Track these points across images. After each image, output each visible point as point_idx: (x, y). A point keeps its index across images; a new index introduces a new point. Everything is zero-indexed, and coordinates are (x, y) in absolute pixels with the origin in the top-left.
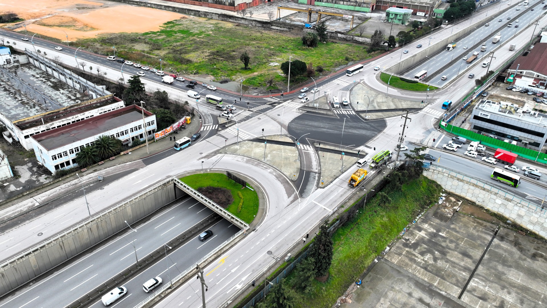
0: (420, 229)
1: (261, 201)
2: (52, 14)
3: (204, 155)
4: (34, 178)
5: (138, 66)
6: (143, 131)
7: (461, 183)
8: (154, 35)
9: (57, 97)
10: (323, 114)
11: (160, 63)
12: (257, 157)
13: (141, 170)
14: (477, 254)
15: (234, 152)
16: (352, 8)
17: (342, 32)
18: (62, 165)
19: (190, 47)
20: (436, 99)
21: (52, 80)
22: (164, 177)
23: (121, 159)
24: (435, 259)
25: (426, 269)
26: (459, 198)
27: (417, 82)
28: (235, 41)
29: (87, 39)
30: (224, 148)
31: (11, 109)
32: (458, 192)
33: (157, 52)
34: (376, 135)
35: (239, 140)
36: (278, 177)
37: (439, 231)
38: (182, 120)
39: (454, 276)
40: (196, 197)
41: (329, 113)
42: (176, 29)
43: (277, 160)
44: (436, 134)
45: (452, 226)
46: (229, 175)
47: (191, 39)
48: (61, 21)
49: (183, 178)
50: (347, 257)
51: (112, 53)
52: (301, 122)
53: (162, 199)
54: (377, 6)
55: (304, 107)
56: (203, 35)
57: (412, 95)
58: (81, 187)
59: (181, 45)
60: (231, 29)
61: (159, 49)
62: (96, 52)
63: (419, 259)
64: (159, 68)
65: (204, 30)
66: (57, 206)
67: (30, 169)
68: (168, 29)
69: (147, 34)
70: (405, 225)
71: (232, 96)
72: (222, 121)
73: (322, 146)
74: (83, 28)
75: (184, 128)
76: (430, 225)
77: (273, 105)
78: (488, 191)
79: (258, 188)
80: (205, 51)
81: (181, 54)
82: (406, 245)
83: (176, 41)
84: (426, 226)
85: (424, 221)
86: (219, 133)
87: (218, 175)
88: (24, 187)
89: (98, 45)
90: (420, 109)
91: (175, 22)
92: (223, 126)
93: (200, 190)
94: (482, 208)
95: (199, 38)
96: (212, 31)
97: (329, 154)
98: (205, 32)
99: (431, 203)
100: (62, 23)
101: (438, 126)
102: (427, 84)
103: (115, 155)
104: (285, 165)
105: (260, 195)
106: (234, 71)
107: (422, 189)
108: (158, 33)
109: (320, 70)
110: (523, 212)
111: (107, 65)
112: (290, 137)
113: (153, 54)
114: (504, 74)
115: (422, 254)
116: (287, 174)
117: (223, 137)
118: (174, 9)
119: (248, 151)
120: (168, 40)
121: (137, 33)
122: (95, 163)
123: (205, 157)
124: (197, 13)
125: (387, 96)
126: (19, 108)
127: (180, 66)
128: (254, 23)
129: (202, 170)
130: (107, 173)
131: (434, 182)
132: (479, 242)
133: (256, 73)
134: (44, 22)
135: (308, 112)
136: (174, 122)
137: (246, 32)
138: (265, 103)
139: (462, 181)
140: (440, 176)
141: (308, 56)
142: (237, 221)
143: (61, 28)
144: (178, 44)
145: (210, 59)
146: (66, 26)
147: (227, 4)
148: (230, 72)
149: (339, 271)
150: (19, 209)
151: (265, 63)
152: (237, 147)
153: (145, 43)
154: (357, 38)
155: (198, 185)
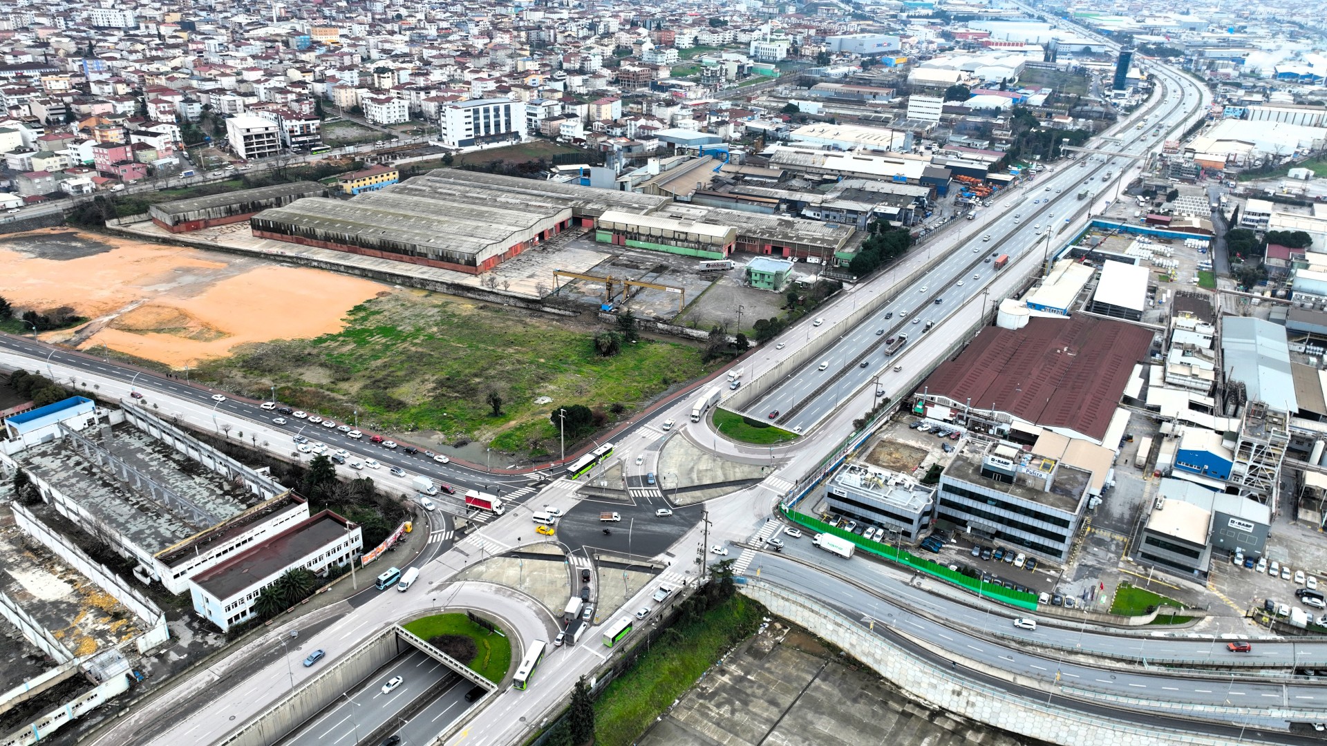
0: (723, 672)
1: (514, 651)
2: (137, 302)
3: (435, 585)
4: (199, 639)
5: (318, 420)
6: (342, 553)
7: (787, 604)
8: (334, 344)
9: (194, 492)
10: (612, 499)
11: (352, 413)
12: (510, 583)
13: (348, 615)
14: (786, 701)
15: (478, 578)
16: (692, 252)
17: (666, 317)
18: (237, 617)
19: (400, 369)
20: (789, 459)
21: (176, 457)
22: (382, 625)
23: (317, 601)
24: (733, 712)
25: (718, 724)
26: (786, 623)
27: (767, 426)
28: (478, 349)
29: (215, 361)
30: (463, 570)
31: (127, 522)
32: (786, 615)
33: (344, 386)
34: (685, 532)
35: (486, 556)
36: (539, 613)
37: (747, 673)
38: (399, 530)
39: (751, 730)
40: (427, 651)
41: (623, 497)
42: (371, 324)
43: (539, 586)
44: (775, 523)
45: (767, 665)
46: (471, 616)
47: (400, 349)
48: (160, 318)
49: (408, 625)
50: (620, 717)
51: (267, 394)
52: (578, 517)
53: (381, 655)
54: (738, 245)
55: (585, 488)
56: (422, 338)
57: (754, 453)
58: (270, 647)
59: (385, 366)
60: (470, 318)
61: (348, 379)
62: (238, 393)
63: (713, 714)
64: (351, 423)
65: (422, 323)
66: (243, 678)
67: (189, 625)
68: (358, 327)
69: (320, 340)
70: (705, 669)
71: (475, 473)
72: (459, 523)
73: (603, 558)
74: (201, 332)
75: (403, 541)
76: (739, 666)
77: (538, 486)
78: (817, 613)
79: (511, 631)
80: (427, 377)
81: (386, 388)
82: (701, 696)
83: (375, 357)
84: (733, 667)
85: (732, 661)
86: (456, 545)
87: (455, 617)
88: (189, 654)
89: (237, 375)
90: (760, 480)
91: (367, 305)
92: (461, 533)
93: (432, 641)
94: (814, 635)
95: (415, 345)
96: (437, 325)
97: (612, 570)
98: (423, 329)
99: (747, 634)
100: (161, 323)
101: (779, 512)
102: (783, 427)
103: (309, 595)
104: (550, 593)
105: (513, 643)
106: (476, 422)
107: (736, 615)
108: (341, 339)
109: (618, 409)
110: (854, 639)
111: (263, 420)
112: (560, 546)
113: (338, 391)
114: (910, 400)
115: (719, 706)
116: (551, 607)
117: (462, 552)
118: (364, 274)
119: (498, 573)
120: (361, 356)
121: (303, 340)
122: (281, 610)
123: (436, 589)
124: (408, 282)
125: (716, 456)
126: (139, 520)
127: (386, 416)
128: (512, 301)
129: (433, 609)
130: (302, 624)
131: (755, 603)
132: (795, 685)
133: (513, 423)
134: (128, 322)
135: (591, 497)
136: (388, 534)
137: (498, 325)
138: (525, 485)
139: (787, 600)
140: (762, 593)
141: (601, 377)
142: (483, 681)
143: (162, 335)
144: (379, 362)
145: (435, 397)
146: (171, 331)
147: (463, 262)
148: (470, 423)
149: (608, 736)
150: (194, 687)
151: (527, 400)
152: (482, 568)
153: (322, 365)
154: (688, 331)
155: (430, 633)
